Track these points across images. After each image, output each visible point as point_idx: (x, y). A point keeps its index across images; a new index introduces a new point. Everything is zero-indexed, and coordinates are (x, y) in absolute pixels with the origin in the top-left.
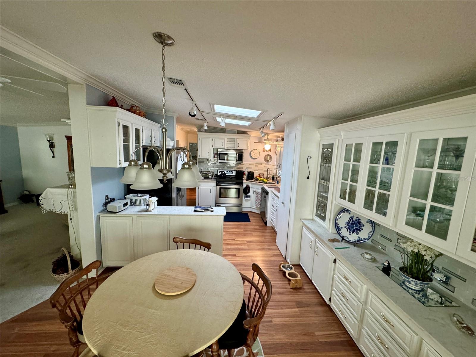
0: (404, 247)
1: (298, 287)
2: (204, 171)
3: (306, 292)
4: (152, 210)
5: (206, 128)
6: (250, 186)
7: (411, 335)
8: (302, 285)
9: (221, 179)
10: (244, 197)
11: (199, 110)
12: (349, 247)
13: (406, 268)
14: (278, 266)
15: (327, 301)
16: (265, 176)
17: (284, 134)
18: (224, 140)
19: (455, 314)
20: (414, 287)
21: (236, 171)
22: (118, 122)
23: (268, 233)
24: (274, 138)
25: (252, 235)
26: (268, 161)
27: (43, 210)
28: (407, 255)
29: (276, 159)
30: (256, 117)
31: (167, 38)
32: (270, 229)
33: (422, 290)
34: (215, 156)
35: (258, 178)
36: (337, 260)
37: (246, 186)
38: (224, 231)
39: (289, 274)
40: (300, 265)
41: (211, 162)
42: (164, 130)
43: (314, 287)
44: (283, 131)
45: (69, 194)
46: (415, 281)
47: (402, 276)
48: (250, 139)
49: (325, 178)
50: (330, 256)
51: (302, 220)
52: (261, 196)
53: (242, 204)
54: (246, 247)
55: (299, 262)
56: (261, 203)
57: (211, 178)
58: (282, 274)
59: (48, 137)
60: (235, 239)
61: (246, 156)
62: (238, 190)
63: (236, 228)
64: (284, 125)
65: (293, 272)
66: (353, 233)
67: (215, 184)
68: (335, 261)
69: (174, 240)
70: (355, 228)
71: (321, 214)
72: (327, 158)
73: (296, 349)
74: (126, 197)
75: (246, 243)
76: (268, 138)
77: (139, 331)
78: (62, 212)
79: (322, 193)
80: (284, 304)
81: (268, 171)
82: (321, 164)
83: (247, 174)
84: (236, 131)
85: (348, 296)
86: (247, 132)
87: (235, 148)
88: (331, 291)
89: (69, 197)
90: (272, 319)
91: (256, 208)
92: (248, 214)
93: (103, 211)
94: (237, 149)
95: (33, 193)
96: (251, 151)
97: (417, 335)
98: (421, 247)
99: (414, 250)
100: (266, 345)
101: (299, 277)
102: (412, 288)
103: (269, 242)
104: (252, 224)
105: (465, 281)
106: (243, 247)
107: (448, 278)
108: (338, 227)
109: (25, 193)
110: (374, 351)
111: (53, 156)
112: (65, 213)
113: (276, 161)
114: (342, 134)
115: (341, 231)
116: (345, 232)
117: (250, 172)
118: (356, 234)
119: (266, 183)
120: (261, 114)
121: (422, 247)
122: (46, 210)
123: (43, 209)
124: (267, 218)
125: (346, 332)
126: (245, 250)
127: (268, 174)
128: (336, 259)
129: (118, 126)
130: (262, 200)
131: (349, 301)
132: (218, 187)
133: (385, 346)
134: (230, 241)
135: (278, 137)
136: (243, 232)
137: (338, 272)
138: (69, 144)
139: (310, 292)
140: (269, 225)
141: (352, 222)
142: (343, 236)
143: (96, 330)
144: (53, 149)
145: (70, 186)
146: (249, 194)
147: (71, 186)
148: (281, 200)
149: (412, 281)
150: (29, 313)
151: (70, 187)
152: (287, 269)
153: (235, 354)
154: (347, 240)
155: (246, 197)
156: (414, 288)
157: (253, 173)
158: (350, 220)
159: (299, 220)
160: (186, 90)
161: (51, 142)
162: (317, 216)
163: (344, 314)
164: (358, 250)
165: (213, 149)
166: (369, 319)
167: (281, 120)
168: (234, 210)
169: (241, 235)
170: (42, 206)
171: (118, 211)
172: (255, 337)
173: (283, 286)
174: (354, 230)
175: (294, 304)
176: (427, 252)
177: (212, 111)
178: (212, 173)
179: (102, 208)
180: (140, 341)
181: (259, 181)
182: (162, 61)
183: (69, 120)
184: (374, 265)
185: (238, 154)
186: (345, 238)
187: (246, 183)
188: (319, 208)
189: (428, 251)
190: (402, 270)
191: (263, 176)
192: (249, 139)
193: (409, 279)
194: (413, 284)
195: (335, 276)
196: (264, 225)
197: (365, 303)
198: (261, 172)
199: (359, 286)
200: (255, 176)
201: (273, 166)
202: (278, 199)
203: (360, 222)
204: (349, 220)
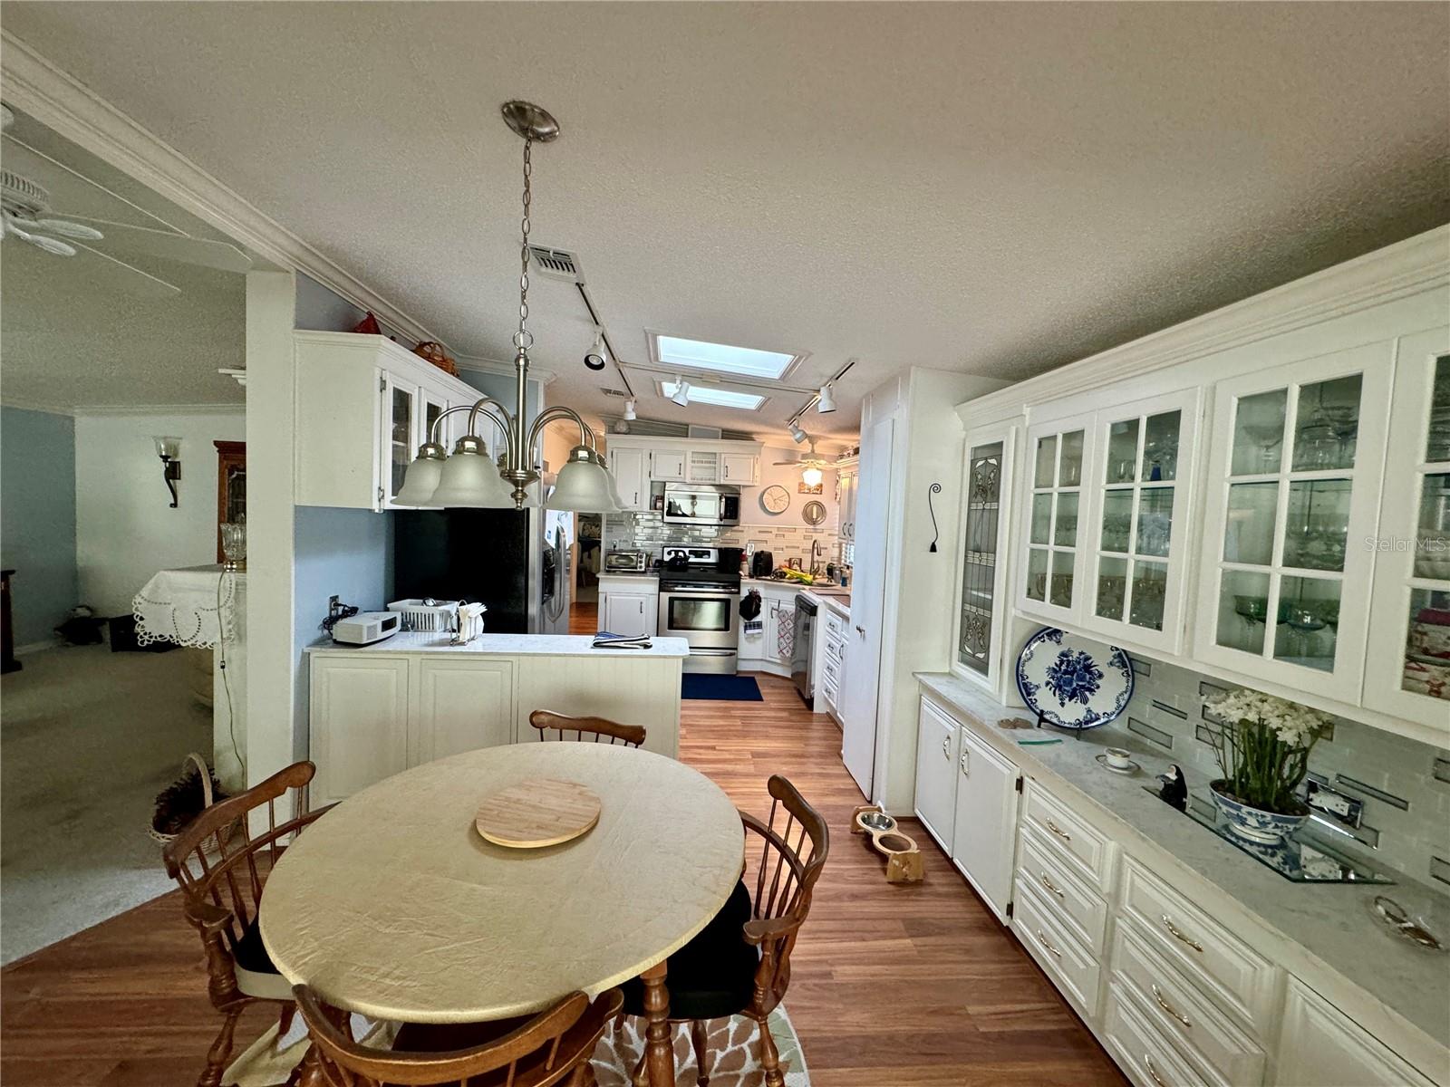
0: (1218, 711)
1: (912, 878)
2: (621, 551)
3: (939, 895)
4: (468, 641)
5: (631, 416)
6: (762, 593)
7: (1253, 966)
8: (925, 874)
9: (673, 572)
10: (742, 628)
11: (614, 359)
12: (1060, 741)
13: (1232, 783)
14: (850, 819)
15: (1001, 914)
16: (806, 566)
17: (859, 438)
18: (683, 457)
19: (1380, 897)
20: (1257, 837)
21: (720, 550)
22: (381, 378)
23: (817, 731)
24: (831, 454)
25: (767, 737)
26: (814, 522)
27: (141, 637)
28: (1232, 740)
29: (838, 516)
30: (777, 378)
31: (539, 119)
32: (824, 720)
33: (1282, 845)
34: (656, 505)
35: (784, 570)
36: (1026, 779)
37: (750, 593)
38: (683, 725)
39: (882, 841)
40: (916, 820)
41: (642, 523)
42: (522, 362)
43: (960, 881)
44: (856, 428)
45: (224, 588)
46: (1257, 815)
47: (1220, 805)
48: (760, 454)
49: (981, 544)
50: (1006, 771)
51: (920, 677)
52: (795, 624)
53: (736, 649)
54: (751, 769)
55: (914, 809)
56: (794, 644)
57: (643, 569)
58: (859, 843)
59: (163, 446)
60: (717, 748)
61: (747, 505)
62: (726, 604)
63: (721, 717)
64: (861, 404)
65: (895, 834)
66: (1070, 700)
67: (654, 587)
68: (1020, 784)
69: (534, 719)
70: (1078, 685)
71: (974, 656)
72: (985, 487)
73: (908, 1054)
74: (389, 605)
75: (750, 757)
76: (813, 451)
77: (429, 932)
78: (198, 643)
79: (975, 593)
80: (870, 925)
81: (816, 551)
82: (969, 506)
83: (751, 560)
84: (720, 431)
85: (1064, 885)
86: (751, 433)
87: (715, 480)
88: (1013, 883)
89: (221, 597)
90: (833, 968)
91: (779, 661)
92: (756, 678)
93: (320, 643)
94: (722, 482)
95: (101, 614)
96: (764, 493)
97: (1270, 963)
98: (1266, 707)
99: (1247, 718)
100: (813, 1040)
101: (914, 848)
102: (1253, 839)
103: (821, 755)
104: (767, 706)
105: (1402, 805)
106: (739, 768)
107: (1356, 805)
108: (1025, 685)
109: (77, 615)
110: (1149, 1044)
111: (173, 502)
112: (207, 645)
113: (837, 521)
114: (1027, 410)
115: (1035, 697)
116: (1046, 700)
117: (762, 552)
118: (1079, 701)
119: (810, 584)
120: (794, 366)
121: (1272, 707)
122: (151, 637)
123: (142, 634)
124: (813, 687)
125: (1062, 1005)
126: (747, 775)
127: (816, 558)
128: (1022, 778)
129: (381, 391)
130: (799, 636)
131: (1066, 898)
132: (665, 596)
133: (1182, 1020)
134: (702, 751)
135: (844, 448)
136: (740, 728)
137: (1030, 816)
138: (226, 467)
139: (947, 895)
140: (819, 708)
141: (1067, 666)
142: (1042, 711)
143: (301, 929)
144: (174, 483)
145: (229, 566)
146: (757, 619)
147: (232, 564)
148: (854, 623)
149: (1250, 814)
150: (75, 944)
151: (227, 568)
152: (876, 827)
153: (716, 1065)
154: (1055, 720)
155: (750, 626)
156: (1258, 840)
157: (770, 555)
158: (1062, 662)
159: (911, 675)
160: (579, 286)
161: (170, 462)
162: (963, 661)
163: (1053, 944)
164: (1088, 748)
165: (652, 482)
166: (1128, 944)
167: (851, 386)
168: (713, 665)
169: (735, 736)
170: (140, 622)
171: (365, 642)
172: (780, 991)
173: (866, 877)
174: (1075, 690)
175: (900, 925)
176: (1285, 720)
177: (650, 359)
178: (647, 556)
179: (318, 634)
180: (433, 955)
181: (789, 578)
182: (524, 177)
183: (243, 371)
184: (1139, 782)
185: (726, 498)
186: (1047, 717)
187: (748, 585)
188: (969, 637)
189: (1287, 717)
190: (1220, 788)
191: (800, 567)
192: (757, 456)
193: (1239, 809)
194: (1256, 827)
195: (1021, 829)
196: (803, 709)
197: (1116, 897)
198: (796, 554)
199: (1095, 845)
200: (775, 566)
201: (829, 535)
202: (845, 623)
203: (1090, 666)
204: (1058, 663)
